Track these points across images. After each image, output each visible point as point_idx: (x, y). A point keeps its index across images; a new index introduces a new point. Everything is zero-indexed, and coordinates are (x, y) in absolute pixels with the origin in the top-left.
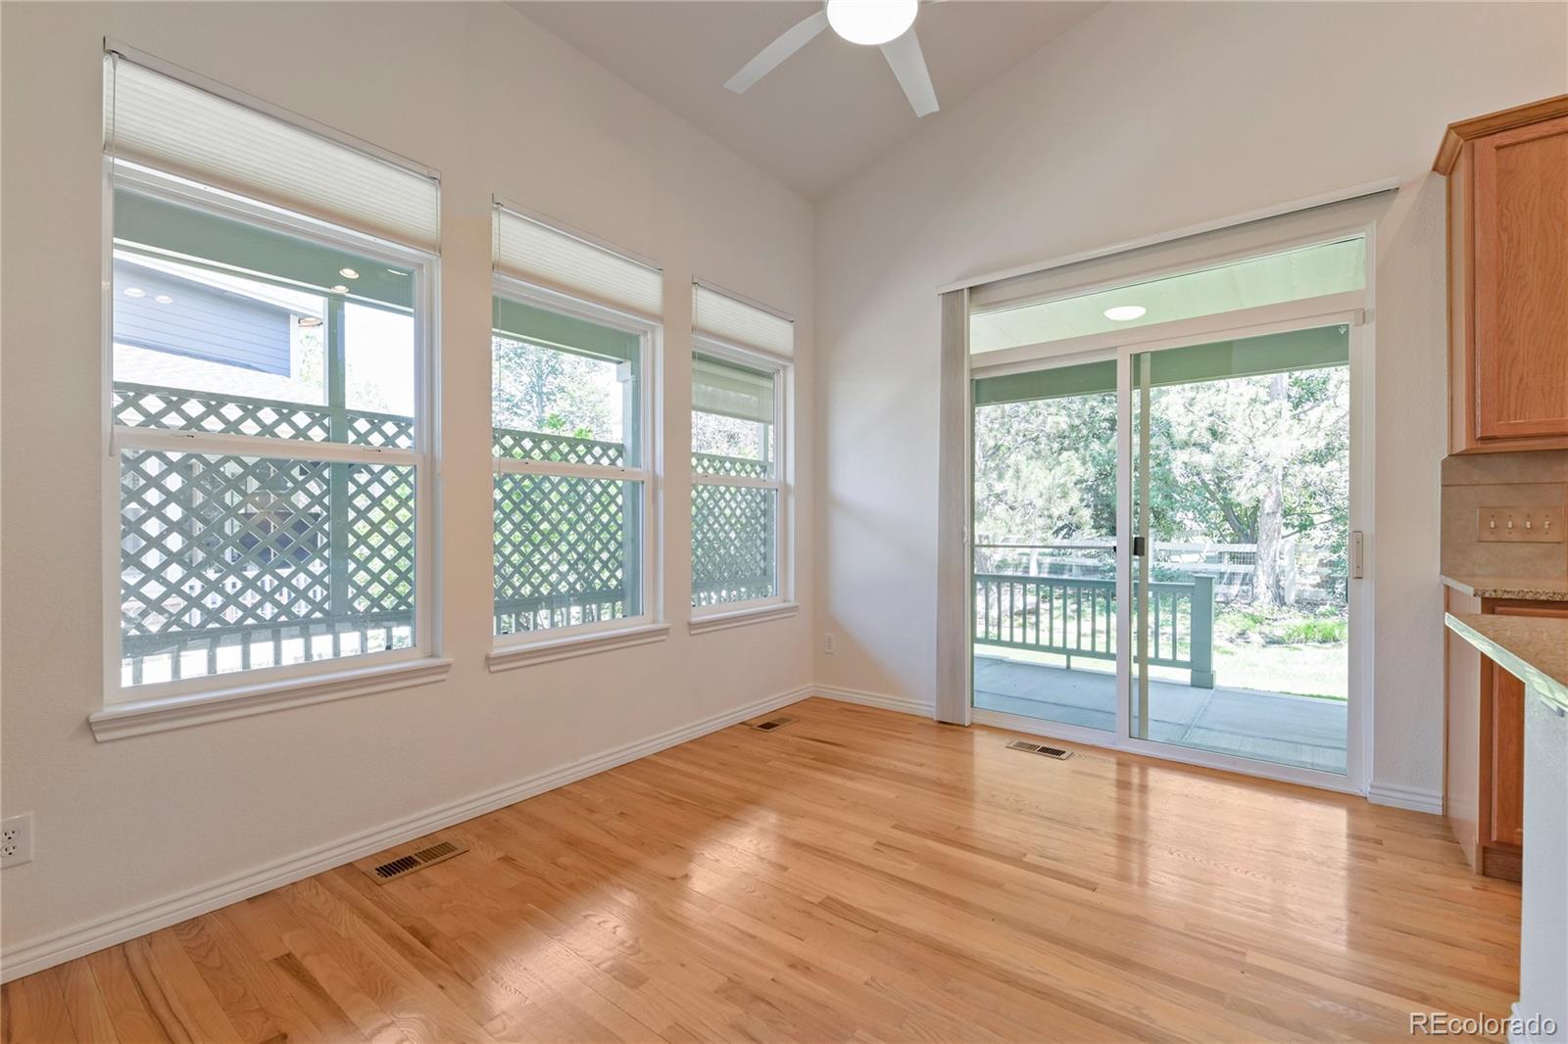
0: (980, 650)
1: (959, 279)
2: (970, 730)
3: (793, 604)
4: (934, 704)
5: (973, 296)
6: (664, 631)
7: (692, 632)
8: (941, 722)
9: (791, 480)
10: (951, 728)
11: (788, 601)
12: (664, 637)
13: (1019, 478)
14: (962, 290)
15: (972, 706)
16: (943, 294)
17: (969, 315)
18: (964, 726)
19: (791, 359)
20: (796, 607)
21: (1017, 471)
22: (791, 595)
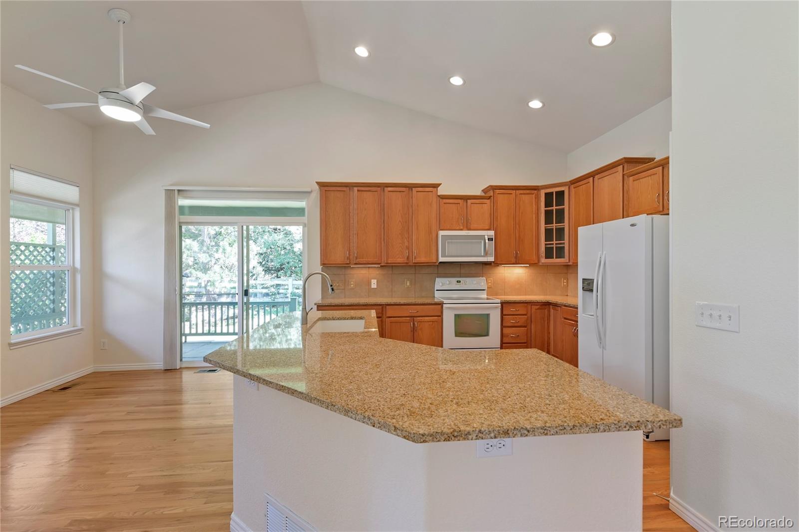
0: (190, 339)
1: (172, 185)
2: (180, 370)
3: (79, 326)
4: (162, 363)
5: (180, 193)
8: (165, 370)
9: (78, 265)
10: (169, 370)
11: (76, 326)
13: (225, 253)
14: (174, 190)
15: (181, 360)
16: (165, 190)
17: (177, 199)
18: (177, 369)
19: (77, 205)
20: (82, 329)
21: (224, 249)
22: (79, 323)
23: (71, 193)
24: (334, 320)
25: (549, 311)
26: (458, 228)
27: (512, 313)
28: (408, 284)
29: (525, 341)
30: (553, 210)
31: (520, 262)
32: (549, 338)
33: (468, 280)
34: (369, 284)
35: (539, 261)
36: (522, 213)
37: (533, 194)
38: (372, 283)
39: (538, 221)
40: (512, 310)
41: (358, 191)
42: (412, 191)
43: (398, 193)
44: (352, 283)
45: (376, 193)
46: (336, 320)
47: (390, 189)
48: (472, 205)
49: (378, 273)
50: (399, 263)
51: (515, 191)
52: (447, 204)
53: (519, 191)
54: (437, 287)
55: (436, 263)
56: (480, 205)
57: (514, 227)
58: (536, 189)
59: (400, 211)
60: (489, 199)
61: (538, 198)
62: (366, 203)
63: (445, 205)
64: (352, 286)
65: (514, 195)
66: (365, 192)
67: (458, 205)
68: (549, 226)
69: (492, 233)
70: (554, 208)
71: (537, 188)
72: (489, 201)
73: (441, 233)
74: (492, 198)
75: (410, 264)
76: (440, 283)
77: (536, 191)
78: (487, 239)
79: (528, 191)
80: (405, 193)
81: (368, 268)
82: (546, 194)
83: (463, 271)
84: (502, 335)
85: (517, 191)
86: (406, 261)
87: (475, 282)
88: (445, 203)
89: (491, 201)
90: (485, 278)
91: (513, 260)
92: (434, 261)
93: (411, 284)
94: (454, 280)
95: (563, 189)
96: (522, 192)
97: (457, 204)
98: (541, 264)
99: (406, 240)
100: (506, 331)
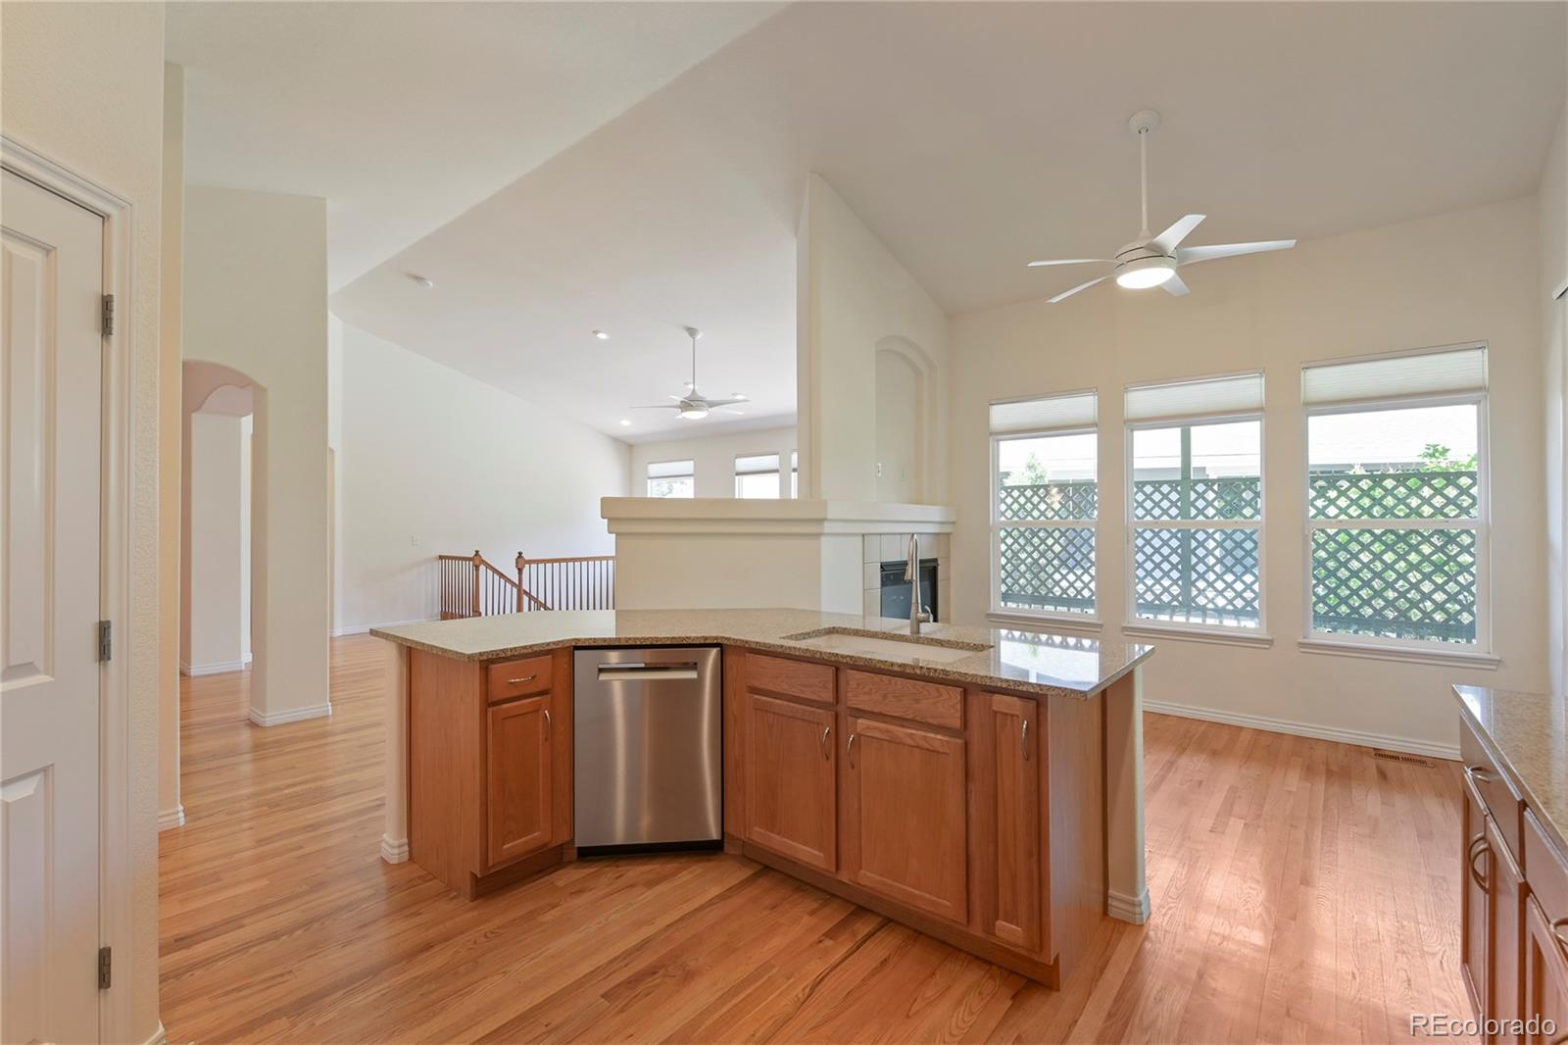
3: (1491, 656)
9: (1490, 520)
11: (1488, 653)
19: (1482, 389)
22: (1491, 647)
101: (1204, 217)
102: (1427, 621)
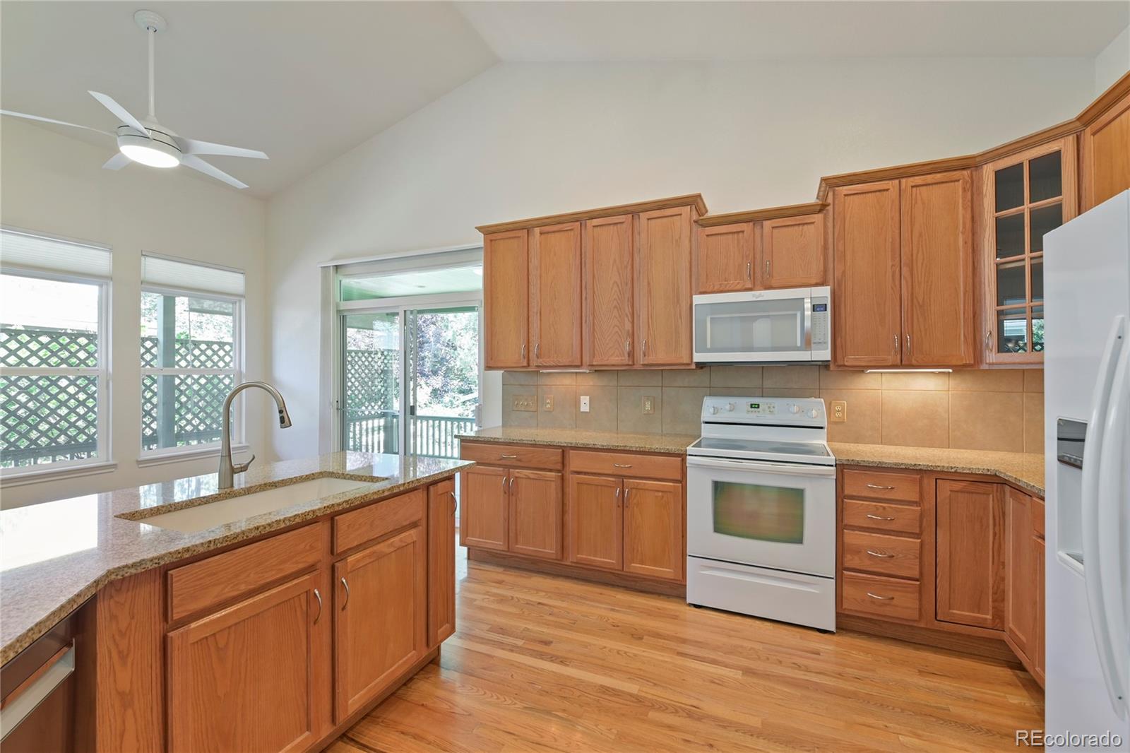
1: (331, 259)
3: (244, 444)
6: (114, 466)
7: (140, 466)
9: (244, 369)
11: (241, 443)
12: (113, 470)
14: (330, 266)
16: (322, 267)
17: (334, 279)
19: (244, 296)
20: (248, 446)
22: (243, 439)
23: (233, 281)
24: (345, 478)
25: (1002, 502)
26: (739, 287)
27: (872, 495)
28: (648, 406)
29: (916, 574)
30: (1022, 215)
31: (914, 362)
32: (1003, 579)
33: (778, 403)
34: (577, 404)
35: (978, 357)
36: (921, 235)
37: (958, 181)
38: (582, 404)
39: (975, 250)
40: (871, 486)
41: (541, 233)
42: (639, 218)
43: (612, 227)
44: (548, 401)
45: (572, 233)
46: (349, 479)
47: (595, 222)
48: (775, 231)
49: (591, 383)
50: (613, 365)
51: (897, 182)
52: (714, 237)
53: (911, 179)
54: (707, 415)
55: (688, 364)
56: (796, 228)
57: (894, 273)
58: (970, 165)
59: (615, 261)
60: (820, 211)
61: (974, 190)
62: (555, 255)
63: (710, 238)
64: (548, 406)
65: (894, 192)
66: (553, 235)
67: (741, 235)
68: (1011, 262)
69: (824, 293)
70: (1027, 207)
71: (969, 162)
72: (820, 216)
73: (698, 299)
74: (830, 208)
75: (635, 367)
76: (712, 407)
77: (965, 173)
78: (808, 305)
79: (939, 176)
80: (624, 225)
81: (574, 376)
82: (999, 175)
83: (768, 383)
84: (841, 549)
85: (903, 181)
86: (626, 362)
87: (795, 409)
88: (708, 236)
89: (825, 219)
90: (822, 400)
91: (892, 358)
92: (686, 360)
93: (654, 407)
94: (744, 402)
95: (1057, 148)
96: (918, 180)
97: (738, 232)
98: (984, 367)
99: (626, 319)
100: (851, 537)
101: (267, 158)
102: (91, 441)
